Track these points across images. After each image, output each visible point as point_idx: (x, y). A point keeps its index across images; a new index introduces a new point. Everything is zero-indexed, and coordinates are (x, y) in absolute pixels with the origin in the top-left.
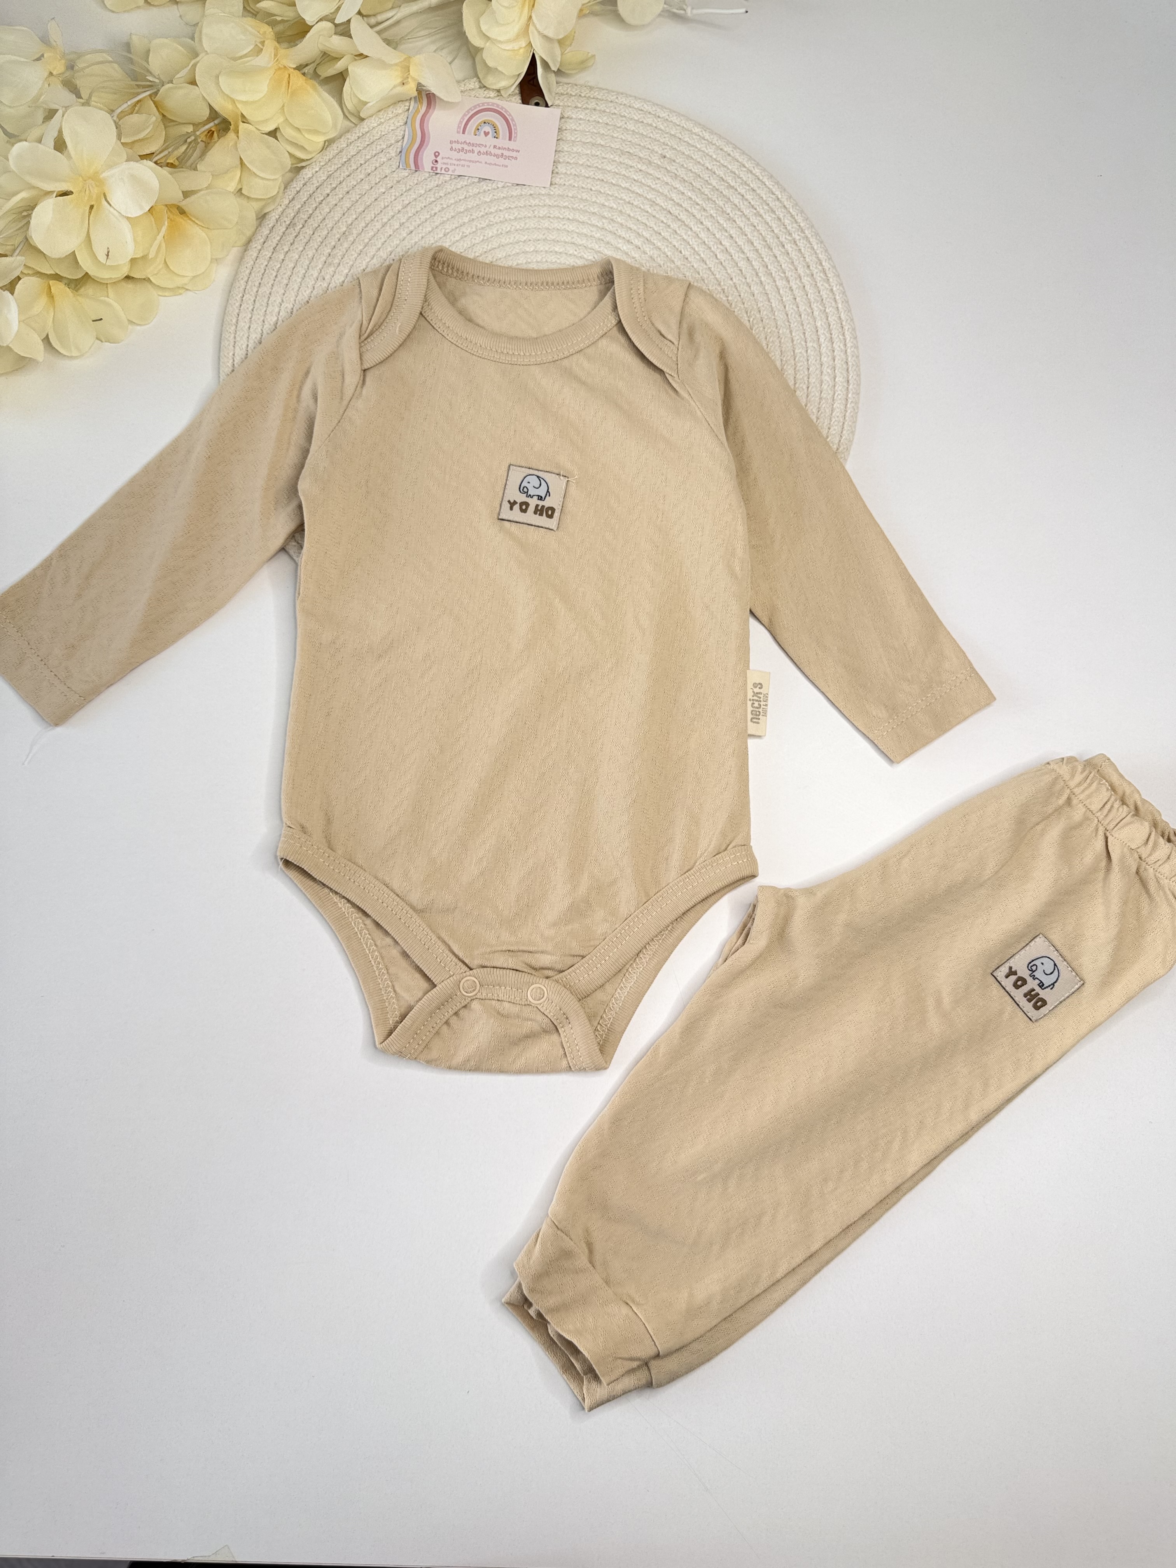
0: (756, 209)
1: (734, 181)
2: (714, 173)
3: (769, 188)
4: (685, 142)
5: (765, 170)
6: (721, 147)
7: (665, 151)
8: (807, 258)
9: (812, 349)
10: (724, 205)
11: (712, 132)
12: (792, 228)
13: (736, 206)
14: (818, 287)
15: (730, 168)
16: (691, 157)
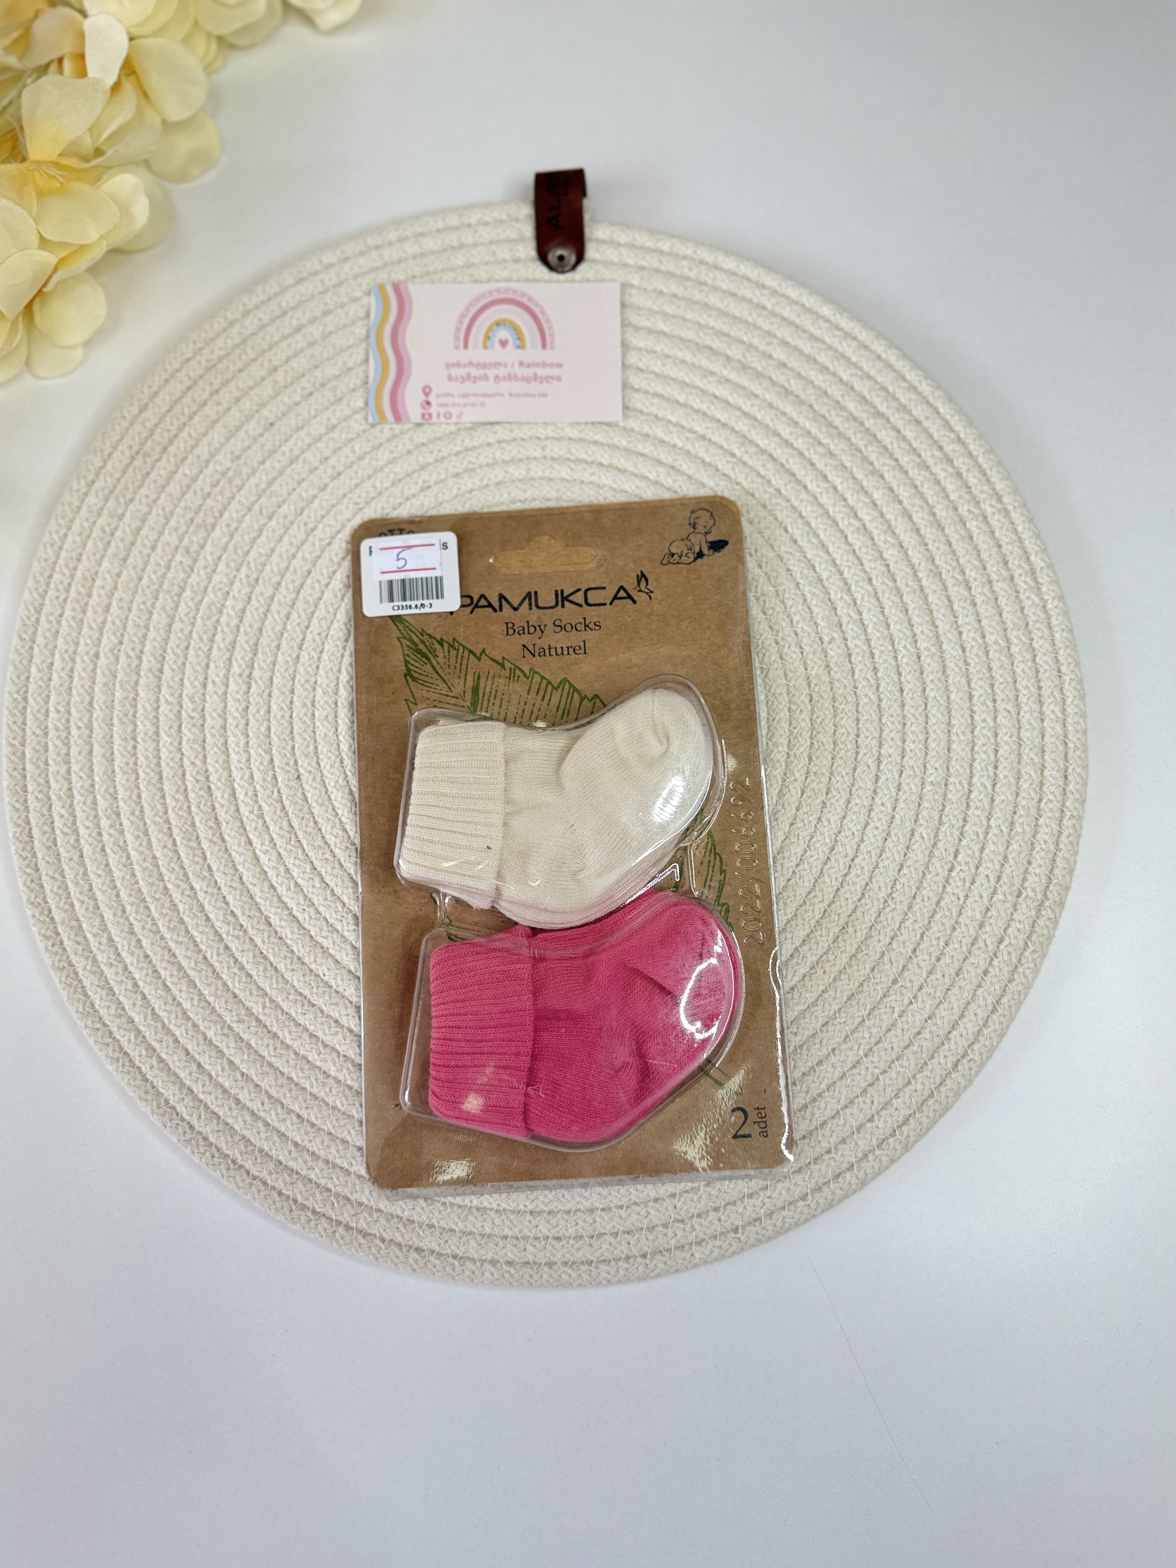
0: (919, 456)
1: (885, 405)
2: (852, 388)
3: (943, 419)
4: (805, 331)
5: (939, 387)
6: (867, 343)
7: (771, 347)
8: (1004, 547)
9: (1006, 714)
10: (866, 446)
11: (854, 317)
12: (981, 492)
13: (885, 448)
14: (1021, 602)
15: (879, 379)
16: (815, 360)
